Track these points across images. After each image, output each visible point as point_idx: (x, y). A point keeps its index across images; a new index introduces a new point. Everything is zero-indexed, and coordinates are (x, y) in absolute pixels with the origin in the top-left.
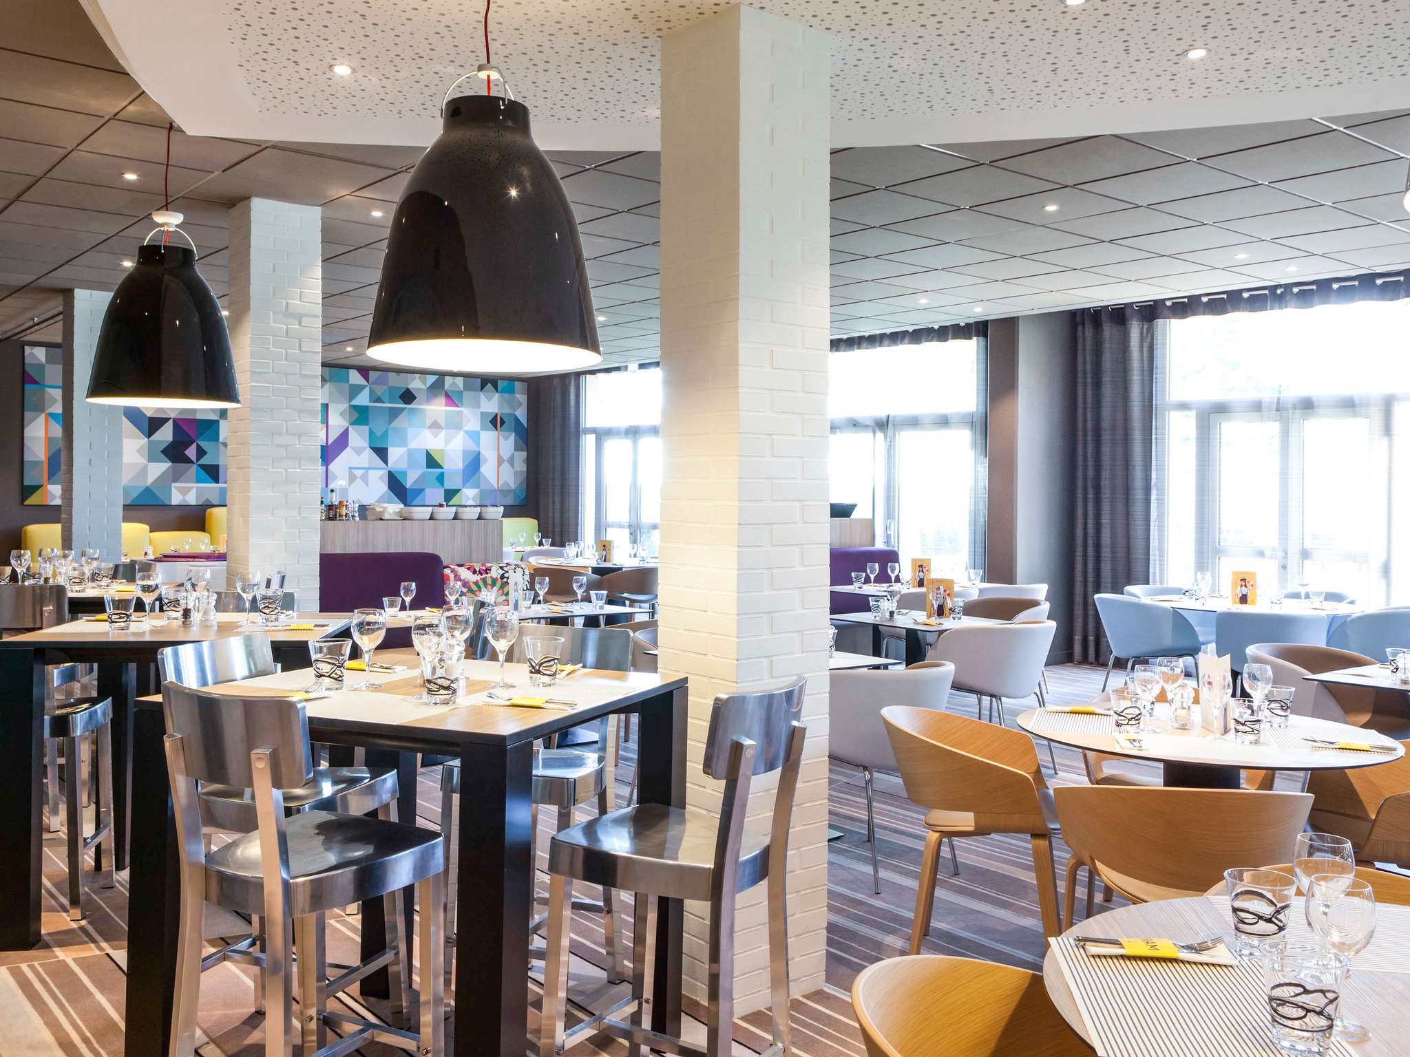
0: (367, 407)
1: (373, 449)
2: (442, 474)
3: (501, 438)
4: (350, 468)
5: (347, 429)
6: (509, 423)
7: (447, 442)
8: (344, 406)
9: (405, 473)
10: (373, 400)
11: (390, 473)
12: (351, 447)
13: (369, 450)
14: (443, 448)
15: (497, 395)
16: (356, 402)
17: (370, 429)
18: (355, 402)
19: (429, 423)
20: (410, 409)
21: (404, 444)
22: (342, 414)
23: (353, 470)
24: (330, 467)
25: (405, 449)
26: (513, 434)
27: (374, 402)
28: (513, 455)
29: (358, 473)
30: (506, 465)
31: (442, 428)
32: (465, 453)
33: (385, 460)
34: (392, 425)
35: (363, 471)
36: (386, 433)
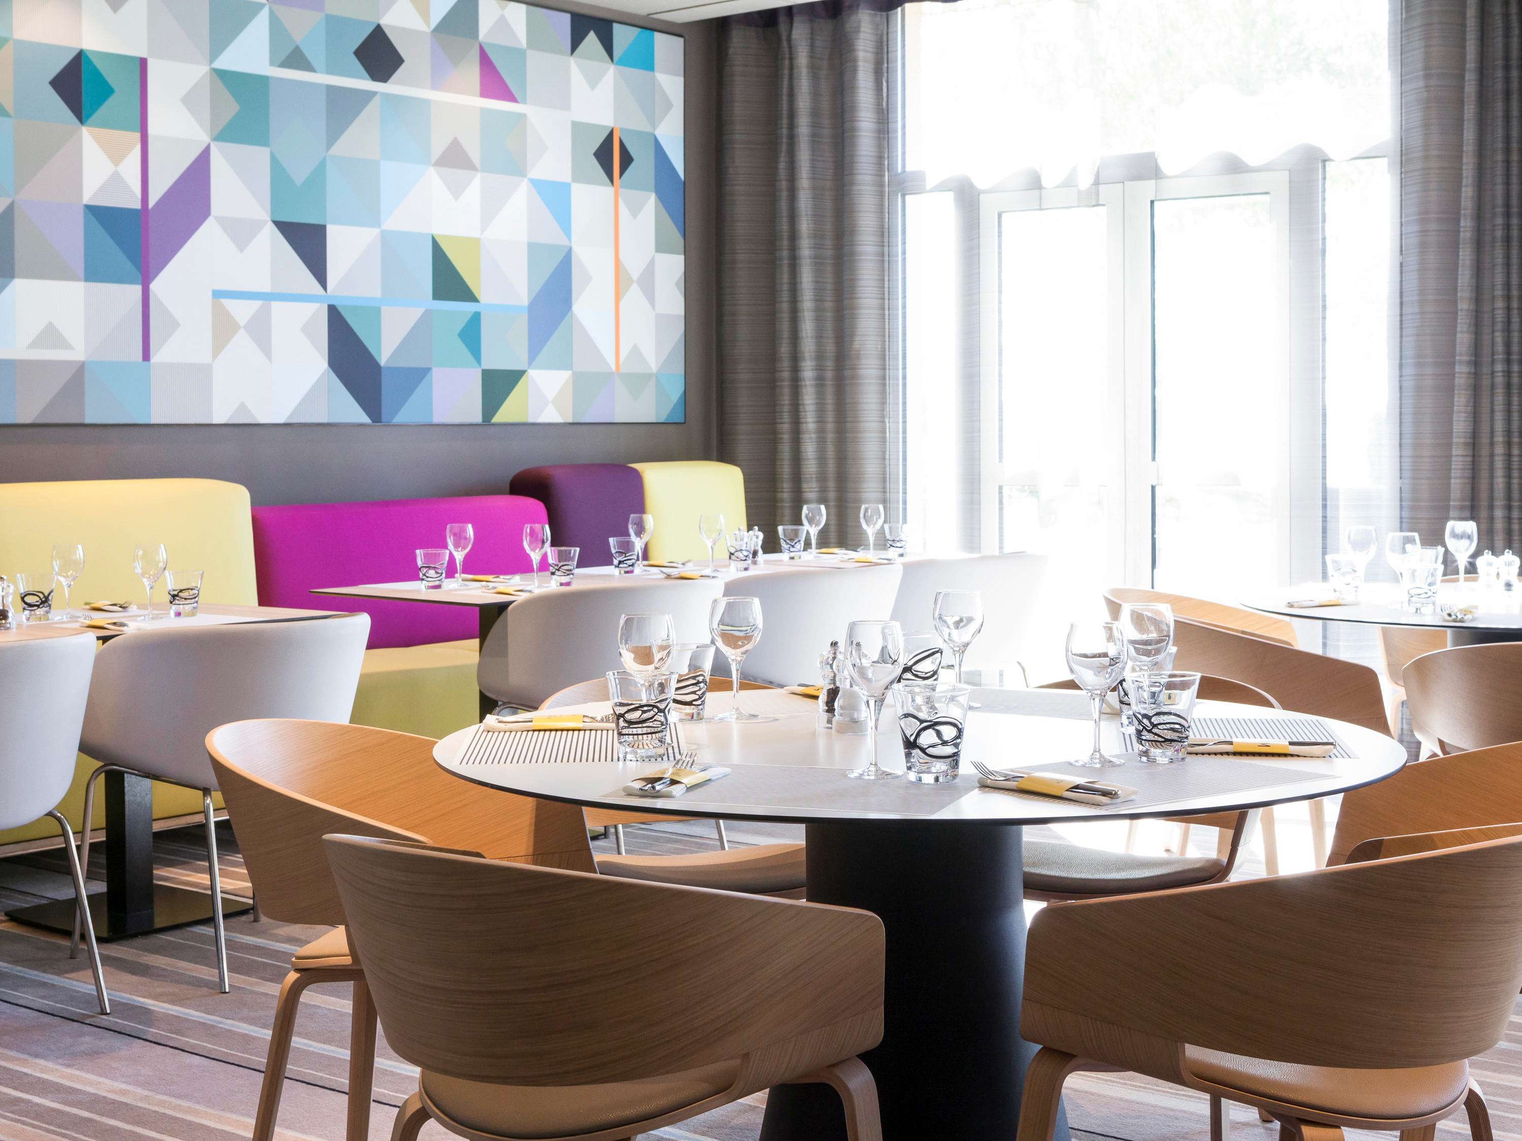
0: (262, 82)
1: (282, 226)
2: (475, 320)
3: (623, 210)
4: (218, 294)
5: (206, 153)
6: (642, 164)
7: (487, 217)
8: (198, 71)
9: (373, 313)
10: (283, 57)
11: (334, 314)
12: (221, 221)
13: (271, 234)
14: (474, 234)
15: (611, 72)
16: (230, 60)
17: (274, 161)
18: (226, 62)
19: (438, 147)
20: (387, 97)
21: (372, 217)
22: (188, 101)
23: (227, 303)
24: (154, 286)
25: (375, 231)
26: (653, 197)
27: (284, 65)
28: (652, 264)
29: (242, 311)
30: (634, 296)
31: (473, 168)
32: (535, 250)
33: (319, 270)
34: (337, 149)
35: (256, 304)
36: (318, 176)
